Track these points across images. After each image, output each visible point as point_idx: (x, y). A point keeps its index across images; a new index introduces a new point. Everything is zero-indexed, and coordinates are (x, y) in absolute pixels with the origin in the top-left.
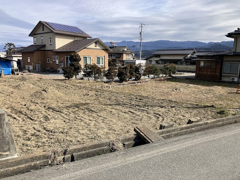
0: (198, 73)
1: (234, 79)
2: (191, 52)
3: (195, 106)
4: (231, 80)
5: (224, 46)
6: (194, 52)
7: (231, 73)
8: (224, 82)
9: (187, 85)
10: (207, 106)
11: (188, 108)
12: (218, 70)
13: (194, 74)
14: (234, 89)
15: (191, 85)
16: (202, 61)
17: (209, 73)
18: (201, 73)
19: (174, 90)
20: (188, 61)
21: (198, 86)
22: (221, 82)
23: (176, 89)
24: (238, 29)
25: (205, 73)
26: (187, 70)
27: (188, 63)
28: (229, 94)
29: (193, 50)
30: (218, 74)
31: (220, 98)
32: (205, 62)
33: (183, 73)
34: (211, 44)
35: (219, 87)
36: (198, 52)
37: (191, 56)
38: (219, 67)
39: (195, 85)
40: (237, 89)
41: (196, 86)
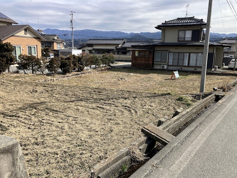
0: (134, 62)
1: (164, 67)
2: (122, 42)
3: (154, 95)
4: (162, 68)
5: (142, 37)
6: (124, 42)
7: (161, 61)
8: (157, 70)
9: (128, 74)
10: (164, 94)
11: (148, 97)
12: (151, 59)
13: (130, 63)
14: (168, 76)
15: (132, 74)
16: (137, 50)
17: (143, 62)
18: (136, 62)
19: (120, 80)
20: (119, 50)
21: (137, 74)
22: (154, 70)
23: (121, 79)
24: (165, 21)
25: (140, 62)
26: (119, 59)
27: (120, 53)
28: (166, 80)
29: (123, 40)
30: (151, 62)
31: (161, 84)
32: (139, 52)
33: (118, 62)
34: (132, 34)
35: (155, 75)
36: (127, 42)
37: (122, 46)
38: (152, 56)
39: (134, 74)
40: (171, 76)
41: (136, 74)
